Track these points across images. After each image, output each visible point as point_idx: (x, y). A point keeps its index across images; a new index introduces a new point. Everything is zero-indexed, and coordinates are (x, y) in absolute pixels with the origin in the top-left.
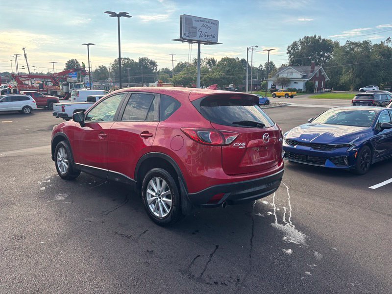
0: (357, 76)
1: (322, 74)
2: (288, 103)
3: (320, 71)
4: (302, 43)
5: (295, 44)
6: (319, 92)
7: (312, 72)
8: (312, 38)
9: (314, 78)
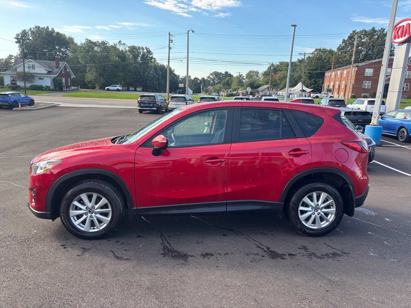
0: (101, 75)
1: (68, 70)
2: (57, 103)
3: (65, 68)
4: (33, 33)
5: (24, 33)
6: (68, 89)
7: (57, 67)
8: (44, 28)
9: (61, 75)
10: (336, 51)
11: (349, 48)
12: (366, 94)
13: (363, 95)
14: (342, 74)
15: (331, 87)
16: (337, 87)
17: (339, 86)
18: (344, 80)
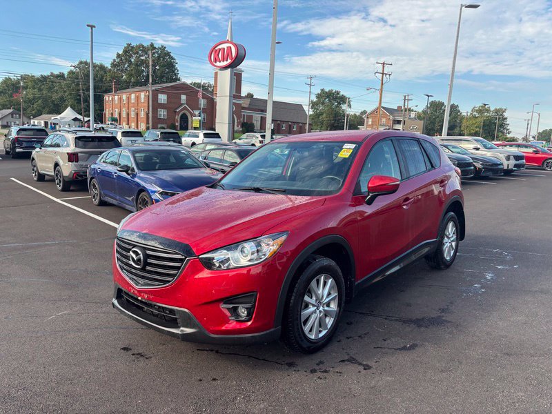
10: (110, 68)
11: (126, 66)
12: (163, 126)
13: (159, 126)
14: (129, 99)
15: (116, 115)
16: (124, 115)
17: (128, 114)
18: (133, 107)
